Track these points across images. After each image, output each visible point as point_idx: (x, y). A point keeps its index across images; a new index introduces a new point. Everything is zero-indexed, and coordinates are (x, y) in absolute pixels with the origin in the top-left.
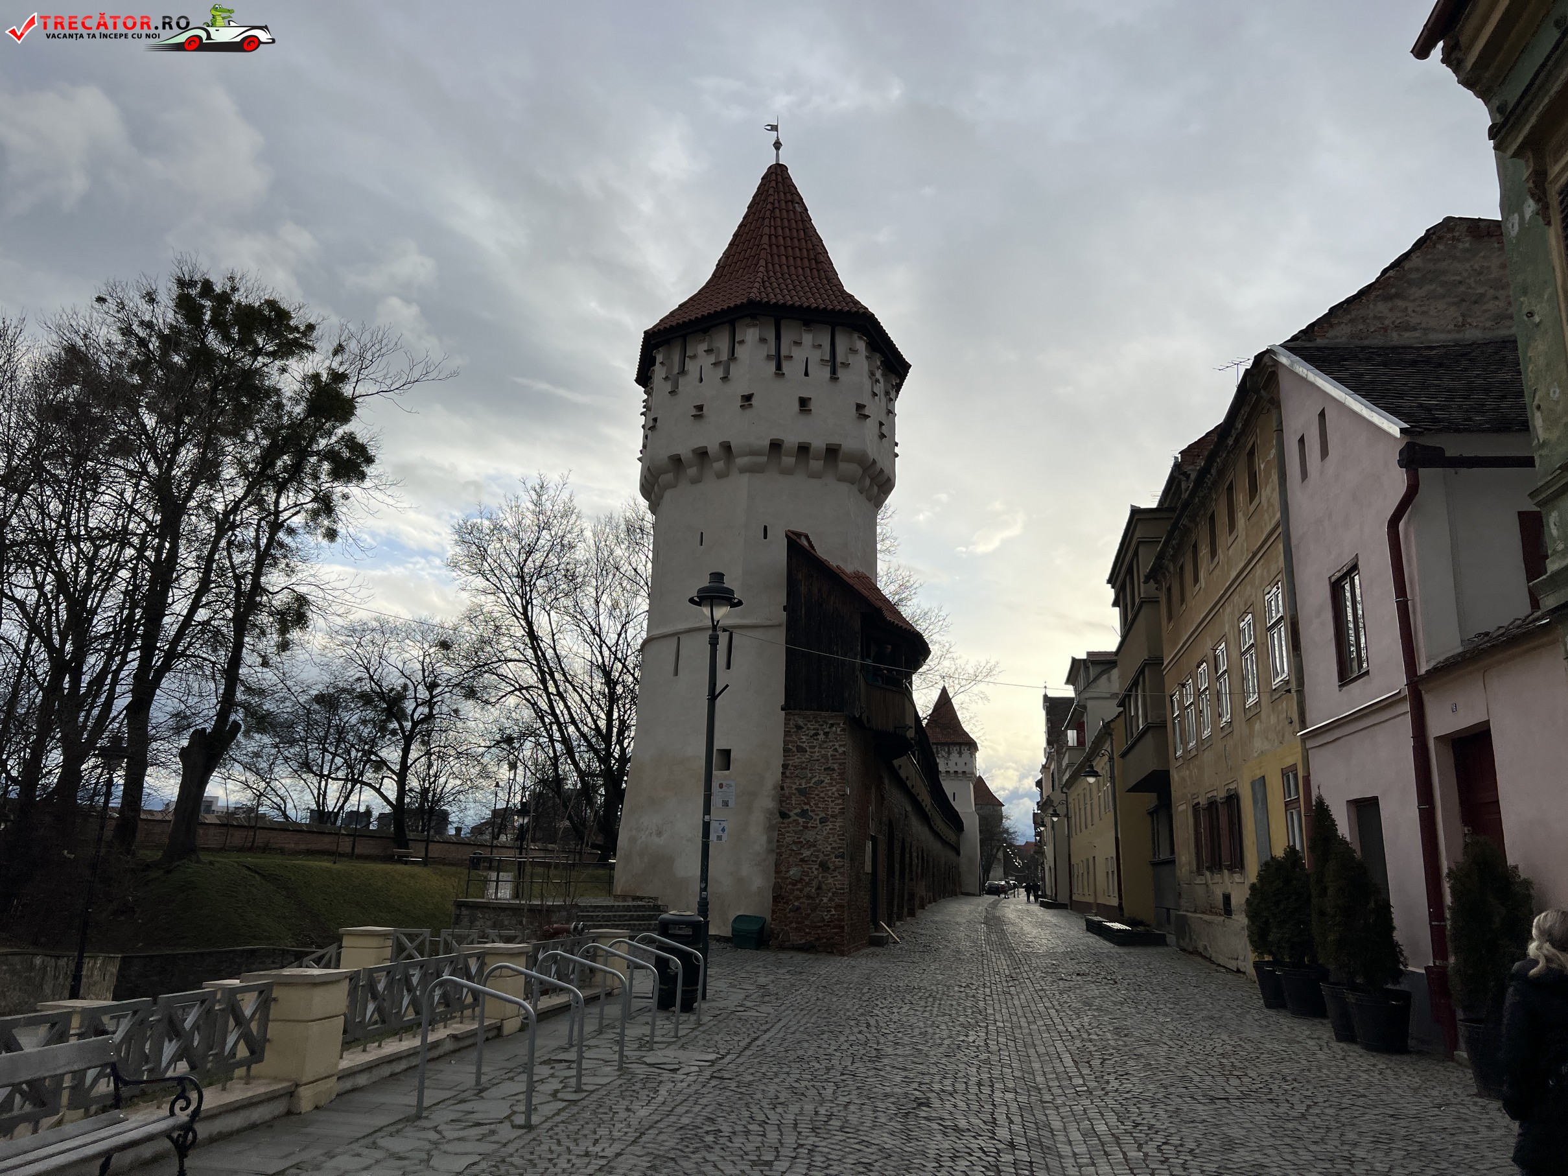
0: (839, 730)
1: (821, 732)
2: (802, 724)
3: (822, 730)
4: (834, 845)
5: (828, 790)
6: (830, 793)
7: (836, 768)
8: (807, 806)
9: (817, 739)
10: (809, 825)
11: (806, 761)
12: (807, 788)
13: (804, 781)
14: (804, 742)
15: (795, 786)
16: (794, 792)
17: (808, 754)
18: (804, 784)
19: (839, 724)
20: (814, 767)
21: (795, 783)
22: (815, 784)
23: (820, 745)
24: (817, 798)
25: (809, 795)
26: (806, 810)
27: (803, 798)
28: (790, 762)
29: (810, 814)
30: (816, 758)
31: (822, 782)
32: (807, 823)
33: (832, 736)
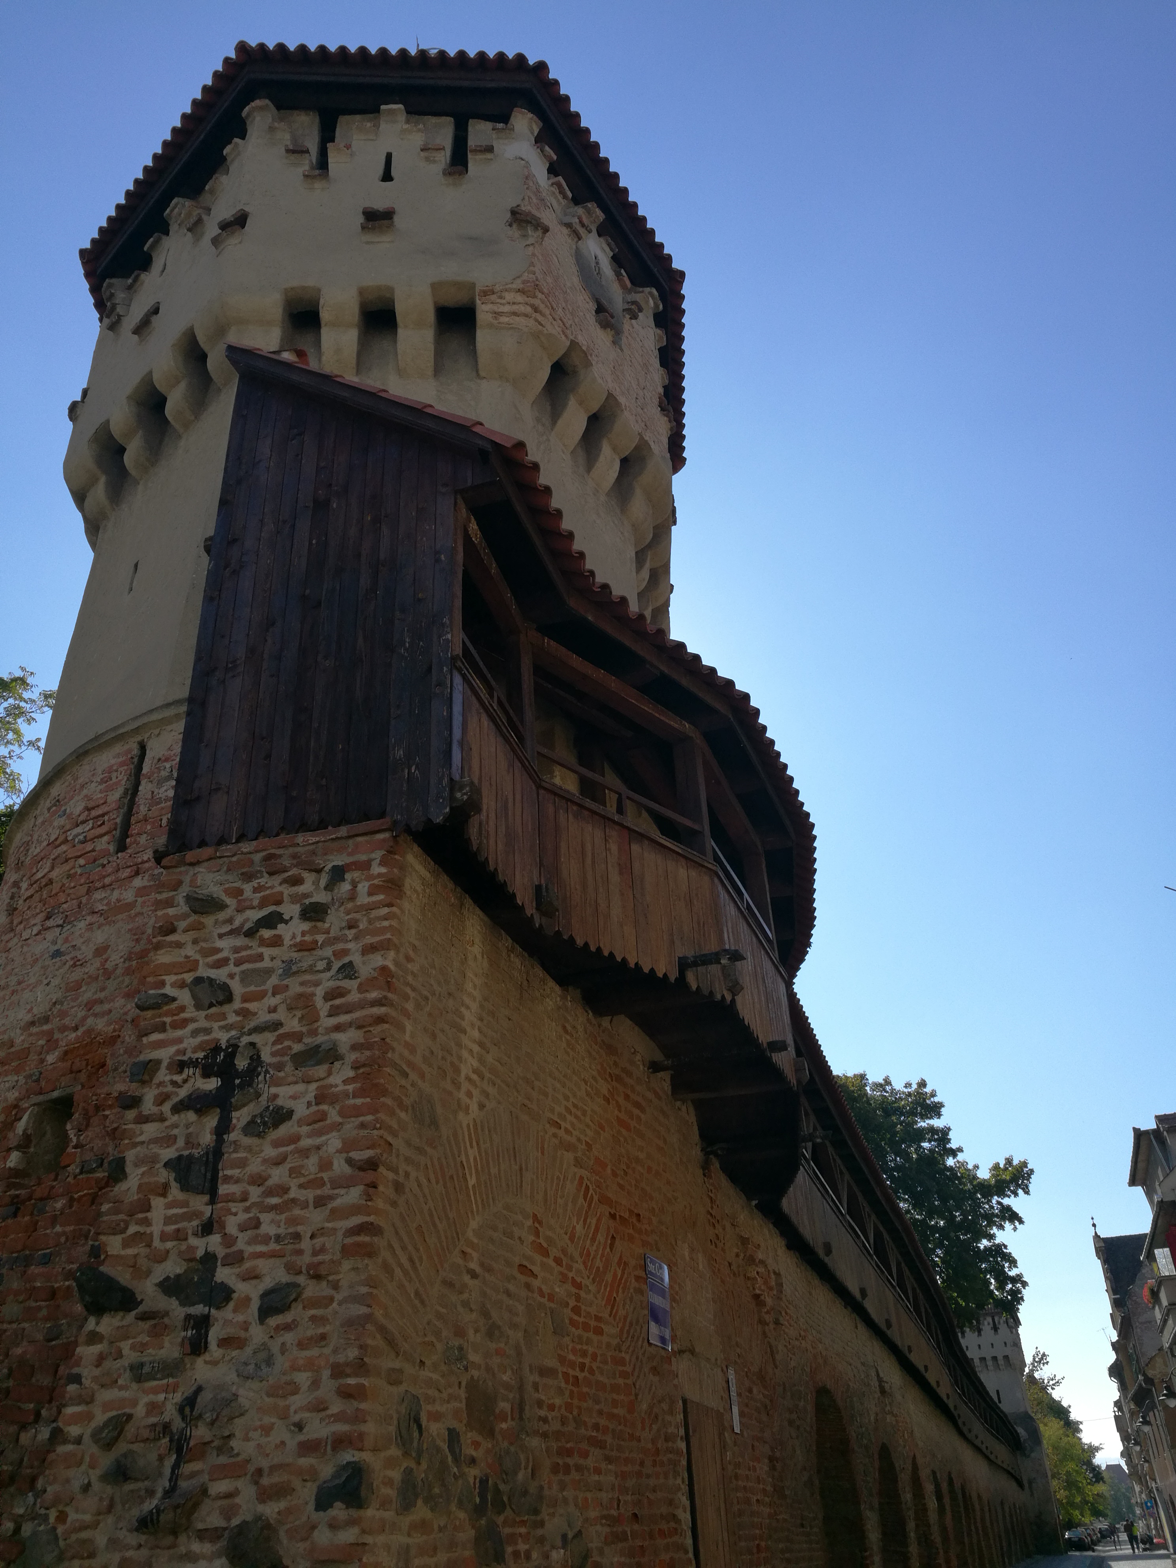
0: (363, 888)
1: (290, 910)
2: (217, 891)
3: (295, 899)
4: (317, 1430)
5: (305, 1153)
6: (311, 1164)
7: (343, 1049)
8: (214, 1241)
9: (276, 942)
10: (214, 1334)
11: (223, 1038)
12: (217, 1153)
13: (211, 1121)
14: (222, 963)
15: (168, 1153)
16: (164, 1175)
17: (237, 1004)
18: (207, 1138)
19: (365, 866)
20: (256, 1060)
21: (170, 1140)
22: (251, 1128)
23: (290, 963)
24: (255, 1193)
25: (223, 1189)
26: (209, 1259)
27: (199, 1203)
28: (165, 1054)
29: (223, 1274)
30: (264, 1017)
31: (281, 1116)
32: (202, 1324)
33: (335, 920)
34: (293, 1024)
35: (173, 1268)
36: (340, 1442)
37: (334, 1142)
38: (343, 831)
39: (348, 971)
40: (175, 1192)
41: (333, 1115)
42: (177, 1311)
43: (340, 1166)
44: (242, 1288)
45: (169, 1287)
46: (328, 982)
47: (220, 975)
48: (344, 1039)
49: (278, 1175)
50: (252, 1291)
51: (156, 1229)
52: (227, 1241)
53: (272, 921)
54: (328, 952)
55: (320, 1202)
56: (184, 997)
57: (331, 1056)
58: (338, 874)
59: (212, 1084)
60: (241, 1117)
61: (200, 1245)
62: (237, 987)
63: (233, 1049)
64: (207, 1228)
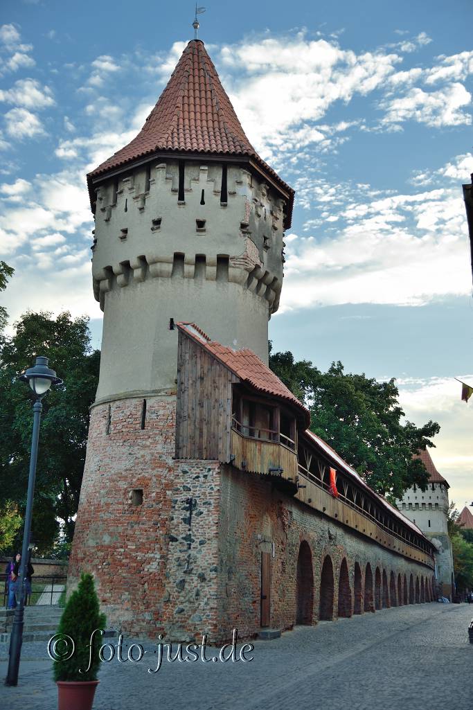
0: (214, 473)
1: (201, 475)
2: (187, 469)
3: (202, 473)
4: (210, 562)
5: (206, 520)
6: (207, 522)
7: (212, 502)
8: (191, 532)
9: (198, 481)
10: (192, 546)
11: (190, 497)
12: (190, 518)
13: (189, 512)
14: (188, 483)
15: (181, 517)
16: (181, 521)
17: (192, 492)
18: (188, 515)
19: (215, 469)
20: (196, 502)
21: (181, 515)
22: (196, 515)
23: (201, 485)
24: (197, 525)
25: (192, 524)
26: (190, 535)
27: (188, 526)
28: (179, 499)
29: (192, 537)
30: (197, 495)
31: (201, 513)
32: (190, 545)
33: (209, 478)
34: (202, 497)
35: (184, 536)
36: (213, 564)
37: (211, 519)
38: (210, 461)
39: (212, 489)
40: (183, 523)
41: (210, 514)
42: (186, 543)
43: (212, 523)
44: (196, 540)
45: (183, 538)
46: (209, 491)
47: (189, 486)
48: (212, 501)
49: (201, 523)
50: (198, 541)
51: (180, 529)
52: (193, 533)
53: (198, 477)
54: (209, 484)
55: (209, 528)
56: (182, 489)
57: (210, 504)
58: (210, 470)
59: (188, 505)
60: (194, 512)
61: (188, 533)
62: (191, 488)
63: (191, 499)
64: (189, 530)
